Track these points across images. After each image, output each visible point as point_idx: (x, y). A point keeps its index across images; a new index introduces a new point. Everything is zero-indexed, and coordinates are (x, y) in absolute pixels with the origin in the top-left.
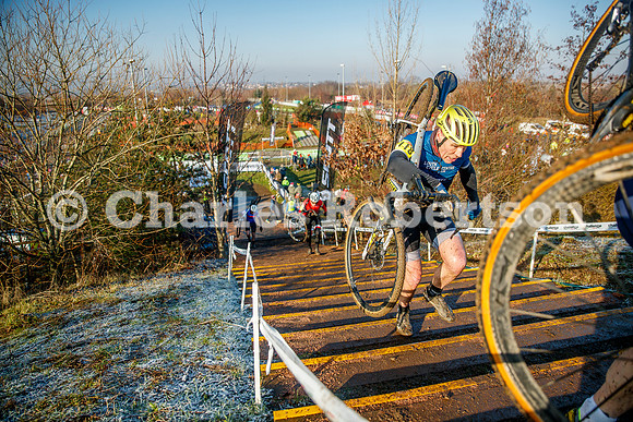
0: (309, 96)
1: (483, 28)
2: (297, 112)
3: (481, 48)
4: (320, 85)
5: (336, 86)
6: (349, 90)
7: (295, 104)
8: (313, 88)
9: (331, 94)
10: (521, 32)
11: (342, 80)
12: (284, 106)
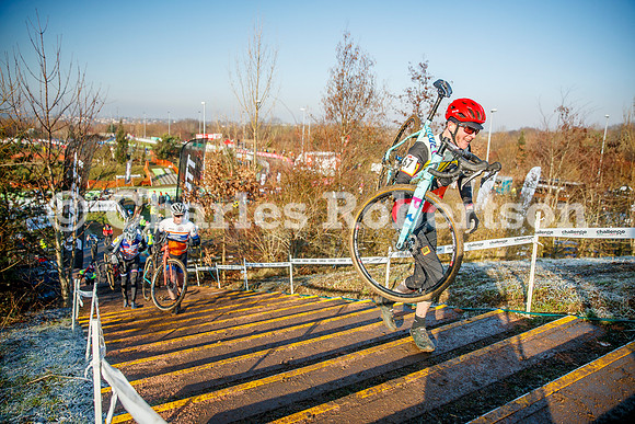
0: (169, 134)
1: (336, 74)
2: (156, 149)
3: (335, 92)
4: (180, 122)
5: (197, 124)
6: (210, 128)
7: (153, 140)
8: (173, 125)
9: (192, 131)
10: (369, 81)
11: (203, 119)
12: (141, 143)
